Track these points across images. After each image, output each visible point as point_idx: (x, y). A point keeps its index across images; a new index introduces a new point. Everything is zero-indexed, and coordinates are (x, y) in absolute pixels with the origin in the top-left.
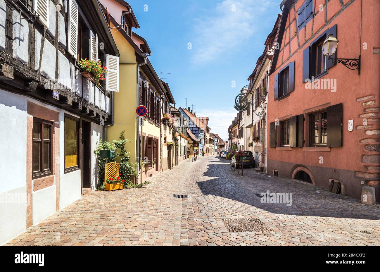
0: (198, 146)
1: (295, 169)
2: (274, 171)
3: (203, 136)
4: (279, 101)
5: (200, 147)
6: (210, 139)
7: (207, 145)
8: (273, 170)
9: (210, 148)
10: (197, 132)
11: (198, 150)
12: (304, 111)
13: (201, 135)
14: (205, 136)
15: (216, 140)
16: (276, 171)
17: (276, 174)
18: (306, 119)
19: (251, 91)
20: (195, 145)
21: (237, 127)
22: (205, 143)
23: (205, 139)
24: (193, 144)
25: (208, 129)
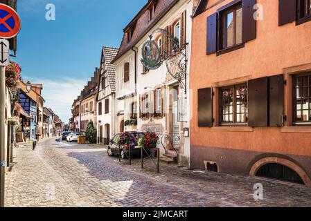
0: (29, 125)
1: (259, 159)
2: (208, 163)
3: (36, 111)
4: (217, 55)
5: (33, 127)
6: (44, 115)
7: (41, 124)
8: (205, 162)
9: (44, 127)
10: (27, 104)
11: (29, 130)
12: (284, 69)
13: (33, 109)
14: (38, 110)
15: (51, 117)
16: (212, 163)
17: (212, 168)
18: (288, 82)
19: (134, 46)
20: (26, 124)
21: (93, 100)
22: (38, 120)
23: (38, 115)
24: (22, 122)
25: (42, 101)
